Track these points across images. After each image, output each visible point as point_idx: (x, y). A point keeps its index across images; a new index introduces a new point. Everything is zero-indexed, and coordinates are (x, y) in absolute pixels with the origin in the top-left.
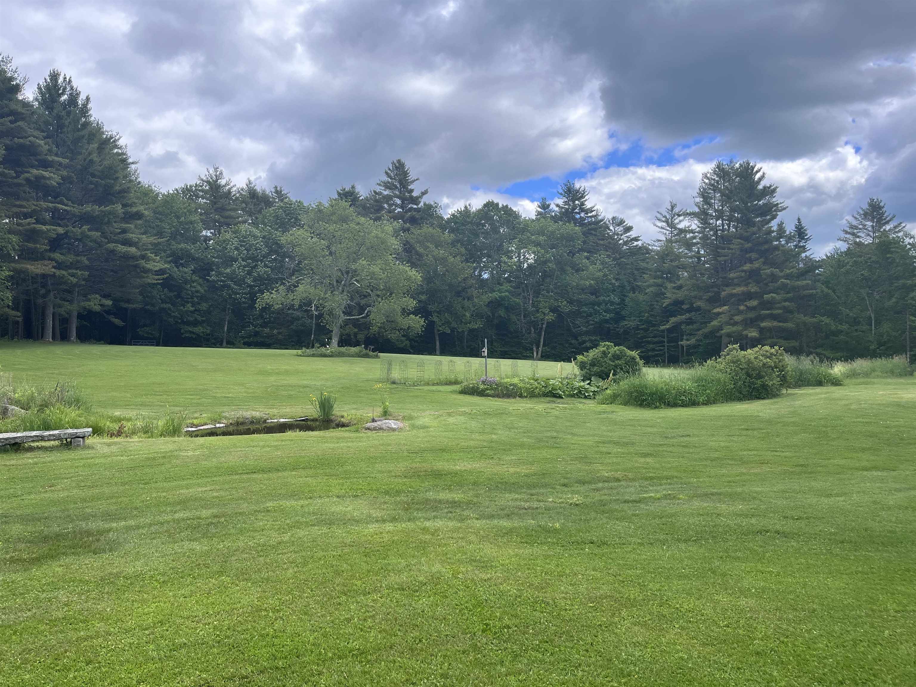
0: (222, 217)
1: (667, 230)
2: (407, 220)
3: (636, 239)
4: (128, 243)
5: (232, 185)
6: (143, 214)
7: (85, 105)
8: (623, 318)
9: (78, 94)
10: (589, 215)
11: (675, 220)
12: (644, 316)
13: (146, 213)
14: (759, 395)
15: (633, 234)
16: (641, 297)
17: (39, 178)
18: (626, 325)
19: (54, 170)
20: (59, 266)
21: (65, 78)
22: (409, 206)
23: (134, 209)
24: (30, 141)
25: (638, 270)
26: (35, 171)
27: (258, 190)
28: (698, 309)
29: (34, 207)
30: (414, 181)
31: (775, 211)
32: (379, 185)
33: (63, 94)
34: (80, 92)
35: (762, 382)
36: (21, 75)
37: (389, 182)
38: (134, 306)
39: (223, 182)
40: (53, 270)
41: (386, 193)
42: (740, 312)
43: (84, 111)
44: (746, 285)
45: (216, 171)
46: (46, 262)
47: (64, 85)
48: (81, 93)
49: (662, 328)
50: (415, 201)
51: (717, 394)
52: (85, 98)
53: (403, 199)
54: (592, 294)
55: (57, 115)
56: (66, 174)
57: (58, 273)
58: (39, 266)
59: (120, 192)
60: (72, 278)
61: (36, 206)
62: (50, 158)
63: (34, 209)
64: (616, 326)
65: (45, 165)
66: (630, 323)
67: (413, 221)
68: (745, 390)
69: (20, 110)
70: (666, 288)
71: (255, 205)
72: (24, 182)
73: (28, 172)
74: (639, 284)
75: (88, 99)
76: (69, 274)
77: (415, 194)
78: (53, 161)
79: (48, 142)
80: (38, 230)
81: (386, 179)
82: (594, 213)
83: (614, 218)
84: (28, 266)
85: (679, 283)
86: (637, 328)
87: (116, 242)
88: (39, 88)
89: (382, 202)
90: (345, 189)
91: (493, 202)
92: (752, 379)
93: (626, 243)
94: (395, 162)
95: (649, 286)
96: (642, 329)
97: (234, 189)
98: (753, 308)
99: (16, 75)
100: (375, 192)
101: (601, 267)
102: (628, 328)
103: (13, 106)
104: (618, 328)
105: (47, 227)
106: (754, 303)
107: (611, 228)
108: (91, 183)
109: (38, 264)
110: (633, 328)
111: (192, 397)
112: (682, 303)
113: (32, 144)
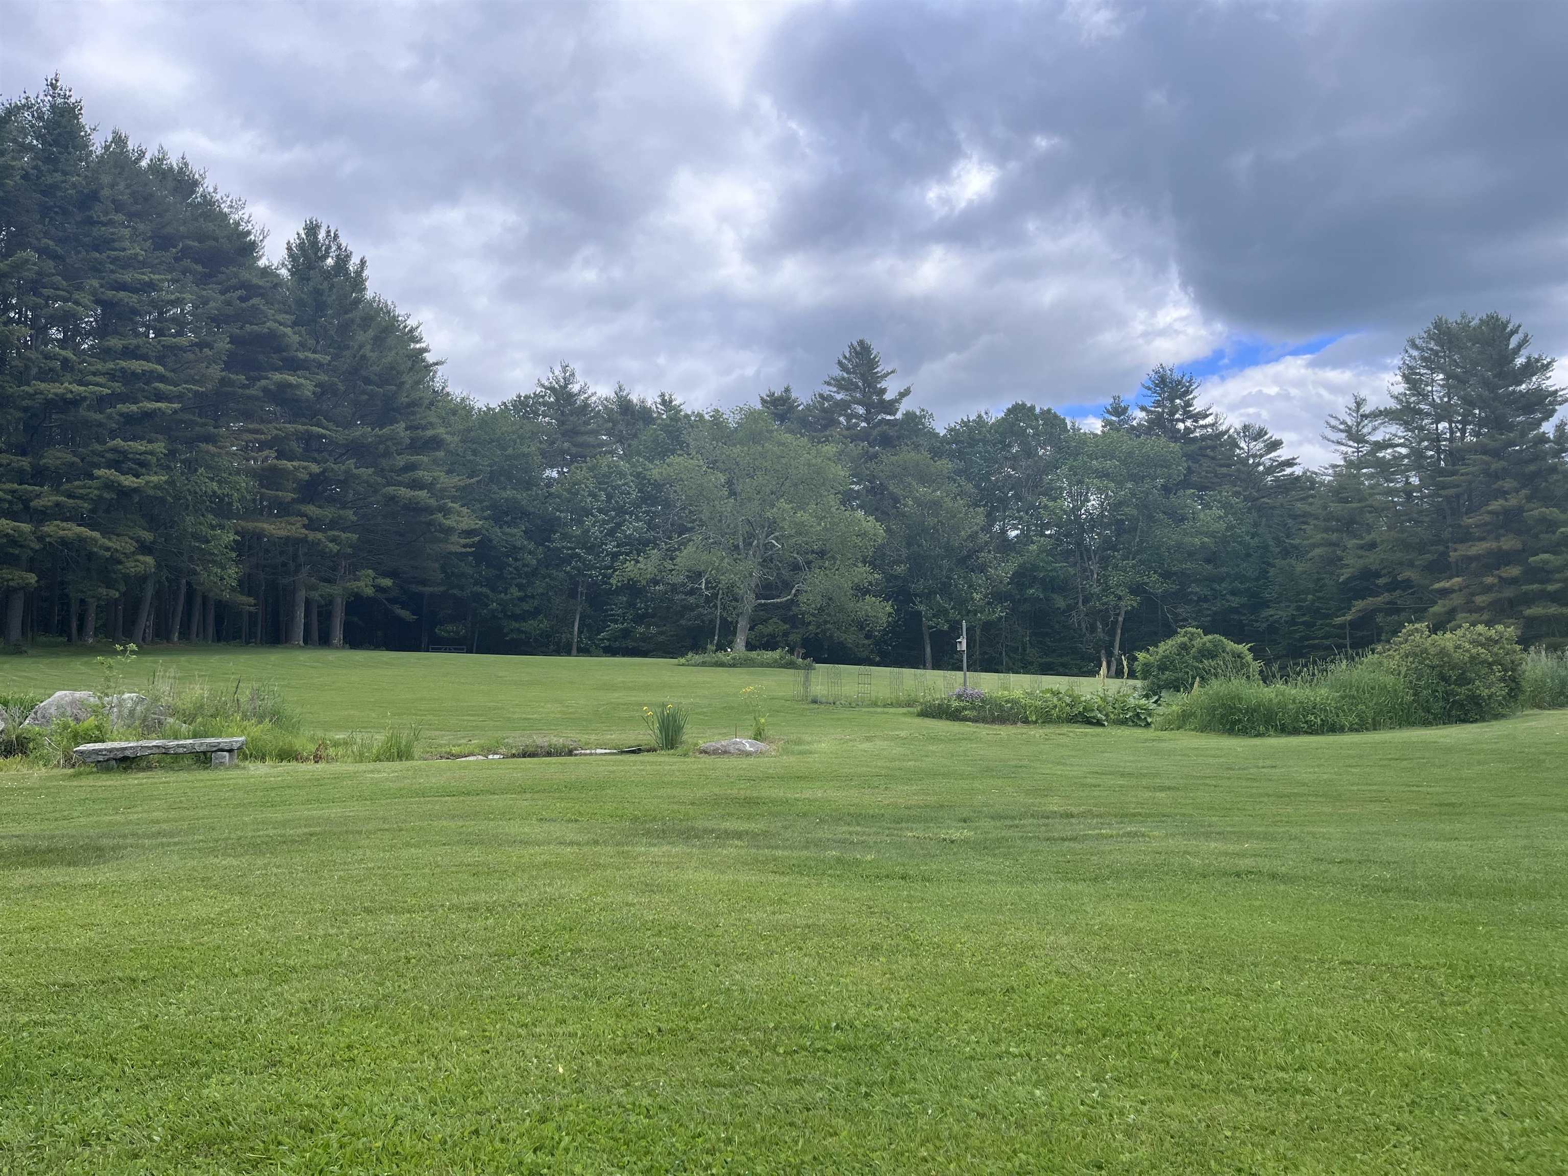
0: (575, 446)
1: (1350, 446)
2: (876, 439)
3: (1290, 463)
4: (416, 485)
5: (590, 392)
6: (442, 440)
7: (359, 273)
8: (1266, 604)
9: (348, 256)
10: (1201, 422)
11: (1363, 427)
12: (1305, 600)
13: (448, 438)
14: (1466, 714)
15: (1283, 454)
16: (1300, 567)
17: (283, 386)
18: (1271, 616)
19: (307, 373)
20: (312, 524)
21: (328, 232)
22: (879, 418)
23: (429, 433)
24: (268, 328)
25: (1295, 517)
26: (277, 377)
27: (635, 401)
28: (1407, 584)
29: (276, 432)
30: (888, 374)
31: (1551, 403)
32: (829, 384)
33: (325, 257)
34: (351, 253)
35: (1469, 690)
36: (257, 227)
37: (843, 379)
38: (431, 589)
39: (575, 388)
40: (304, 531)
41: (839, 397)
42: (1488, 589)
43: (358, 282)
44: (1497, 539)
45: (565, 372)
46: (293, 519)
47: (327, 243)
48: (354, 255)
49: (1338, 620)
50: (890, 408)
51: (1378, 713)
52: (358, 262)
53: (868, 406)
54: (1208, 561)
55: (315, 289)
56: (327, 379)
57: (312, 536)
58: (283, 525)
59: (409, 405)
60: (331, 545)
61: (280, 430)
62: (301, 355)
63: (276, 435)
64: (1253, 617)
65: (293, 365)
66: (1279, 613)
67: (886, 441)
68: (1436, 706)
69: (255, 281)
70: (1345, 549)
71: (627, 425)
72: (261, 394)
73: (268, 378)
74: (1297, 541)
75: (363, 263)
76: (327, 538)
77: (888, 397)
78: (306, 360)
79: (300, 331)
80: (281, 469)
81: (837, 372)
82: (1209, 420)
83: (1246, 428)
84: (265, 526)
85: (1368, 538)
86: (1292, 622)
87: (400, 484)
88: (289, 249)
89: (833, 412)
90: (774, 394)
91: (1024, 405)
92: (1450, 685)
93: (1270, 470)
94: (855, 344)
95: (1314, 546)
96: (1303, 623)
97: (594, 399)
98: (1514, 581)
99: (250, 227)
100: (821, 396)
101: (1221, 513)
102: (1275, 622)
103: (245, 275)
104: (1257, 621)
105: (294, 463)
106: (1514, 571)
107: (1243, 444)
108: (364, 392)
109: (281, 522)
110: (1286, 622)
111: (472, 718)
112: (1377, 575)
113: (272, 335)
